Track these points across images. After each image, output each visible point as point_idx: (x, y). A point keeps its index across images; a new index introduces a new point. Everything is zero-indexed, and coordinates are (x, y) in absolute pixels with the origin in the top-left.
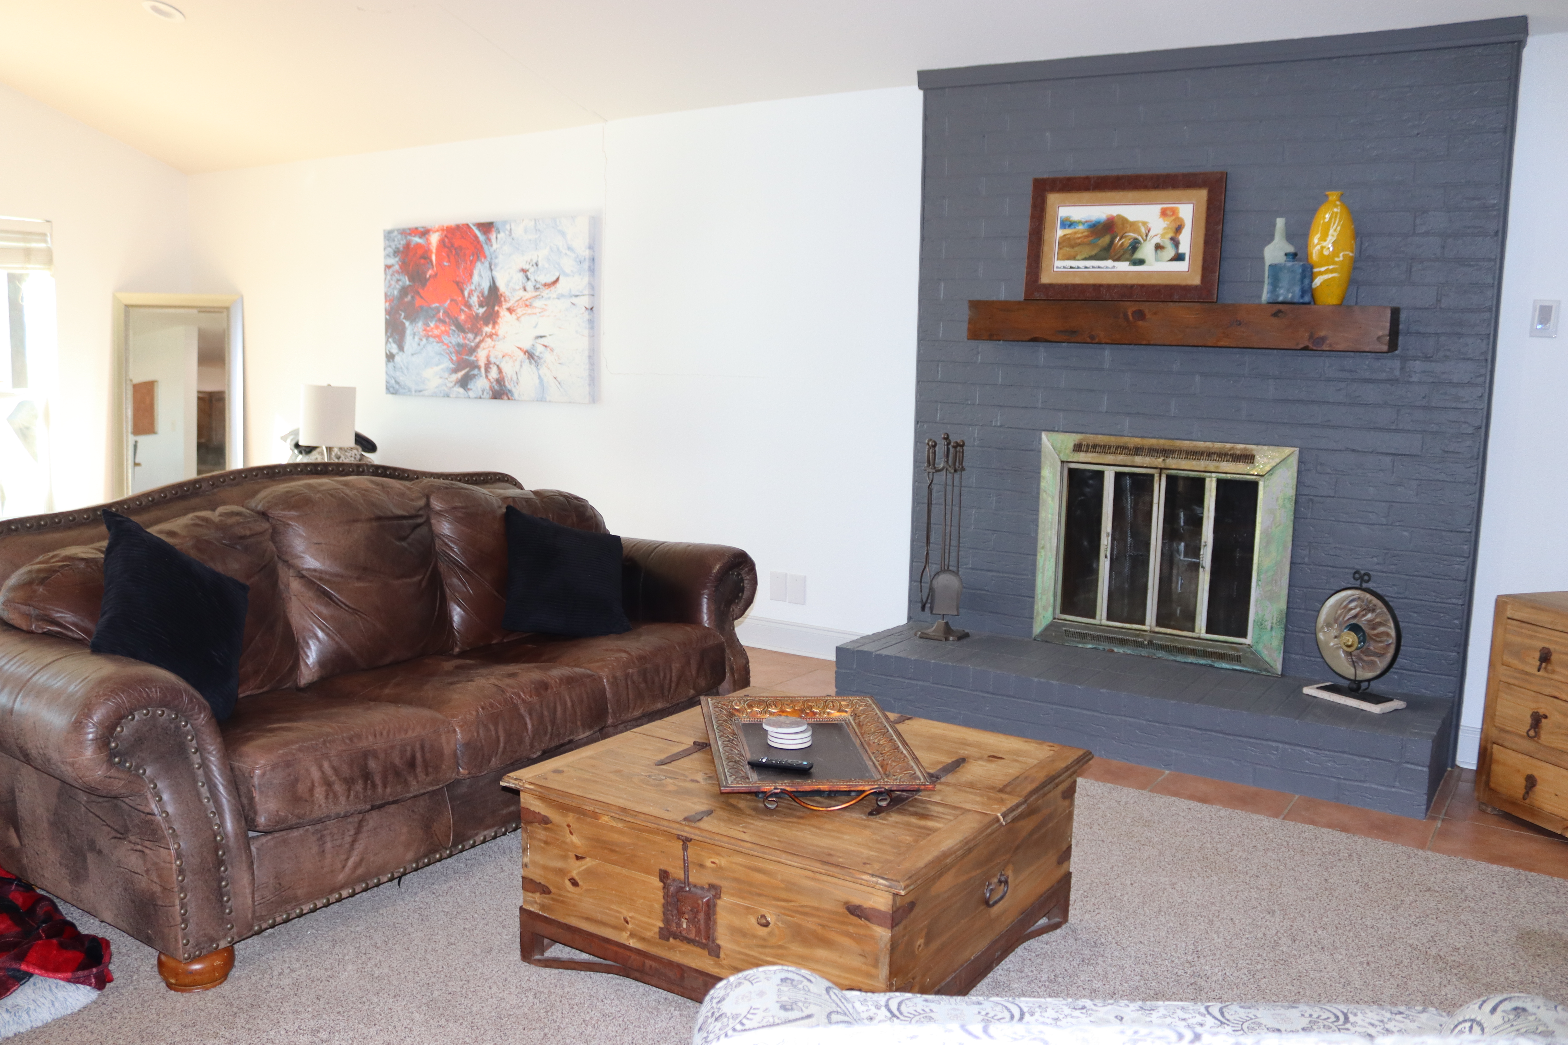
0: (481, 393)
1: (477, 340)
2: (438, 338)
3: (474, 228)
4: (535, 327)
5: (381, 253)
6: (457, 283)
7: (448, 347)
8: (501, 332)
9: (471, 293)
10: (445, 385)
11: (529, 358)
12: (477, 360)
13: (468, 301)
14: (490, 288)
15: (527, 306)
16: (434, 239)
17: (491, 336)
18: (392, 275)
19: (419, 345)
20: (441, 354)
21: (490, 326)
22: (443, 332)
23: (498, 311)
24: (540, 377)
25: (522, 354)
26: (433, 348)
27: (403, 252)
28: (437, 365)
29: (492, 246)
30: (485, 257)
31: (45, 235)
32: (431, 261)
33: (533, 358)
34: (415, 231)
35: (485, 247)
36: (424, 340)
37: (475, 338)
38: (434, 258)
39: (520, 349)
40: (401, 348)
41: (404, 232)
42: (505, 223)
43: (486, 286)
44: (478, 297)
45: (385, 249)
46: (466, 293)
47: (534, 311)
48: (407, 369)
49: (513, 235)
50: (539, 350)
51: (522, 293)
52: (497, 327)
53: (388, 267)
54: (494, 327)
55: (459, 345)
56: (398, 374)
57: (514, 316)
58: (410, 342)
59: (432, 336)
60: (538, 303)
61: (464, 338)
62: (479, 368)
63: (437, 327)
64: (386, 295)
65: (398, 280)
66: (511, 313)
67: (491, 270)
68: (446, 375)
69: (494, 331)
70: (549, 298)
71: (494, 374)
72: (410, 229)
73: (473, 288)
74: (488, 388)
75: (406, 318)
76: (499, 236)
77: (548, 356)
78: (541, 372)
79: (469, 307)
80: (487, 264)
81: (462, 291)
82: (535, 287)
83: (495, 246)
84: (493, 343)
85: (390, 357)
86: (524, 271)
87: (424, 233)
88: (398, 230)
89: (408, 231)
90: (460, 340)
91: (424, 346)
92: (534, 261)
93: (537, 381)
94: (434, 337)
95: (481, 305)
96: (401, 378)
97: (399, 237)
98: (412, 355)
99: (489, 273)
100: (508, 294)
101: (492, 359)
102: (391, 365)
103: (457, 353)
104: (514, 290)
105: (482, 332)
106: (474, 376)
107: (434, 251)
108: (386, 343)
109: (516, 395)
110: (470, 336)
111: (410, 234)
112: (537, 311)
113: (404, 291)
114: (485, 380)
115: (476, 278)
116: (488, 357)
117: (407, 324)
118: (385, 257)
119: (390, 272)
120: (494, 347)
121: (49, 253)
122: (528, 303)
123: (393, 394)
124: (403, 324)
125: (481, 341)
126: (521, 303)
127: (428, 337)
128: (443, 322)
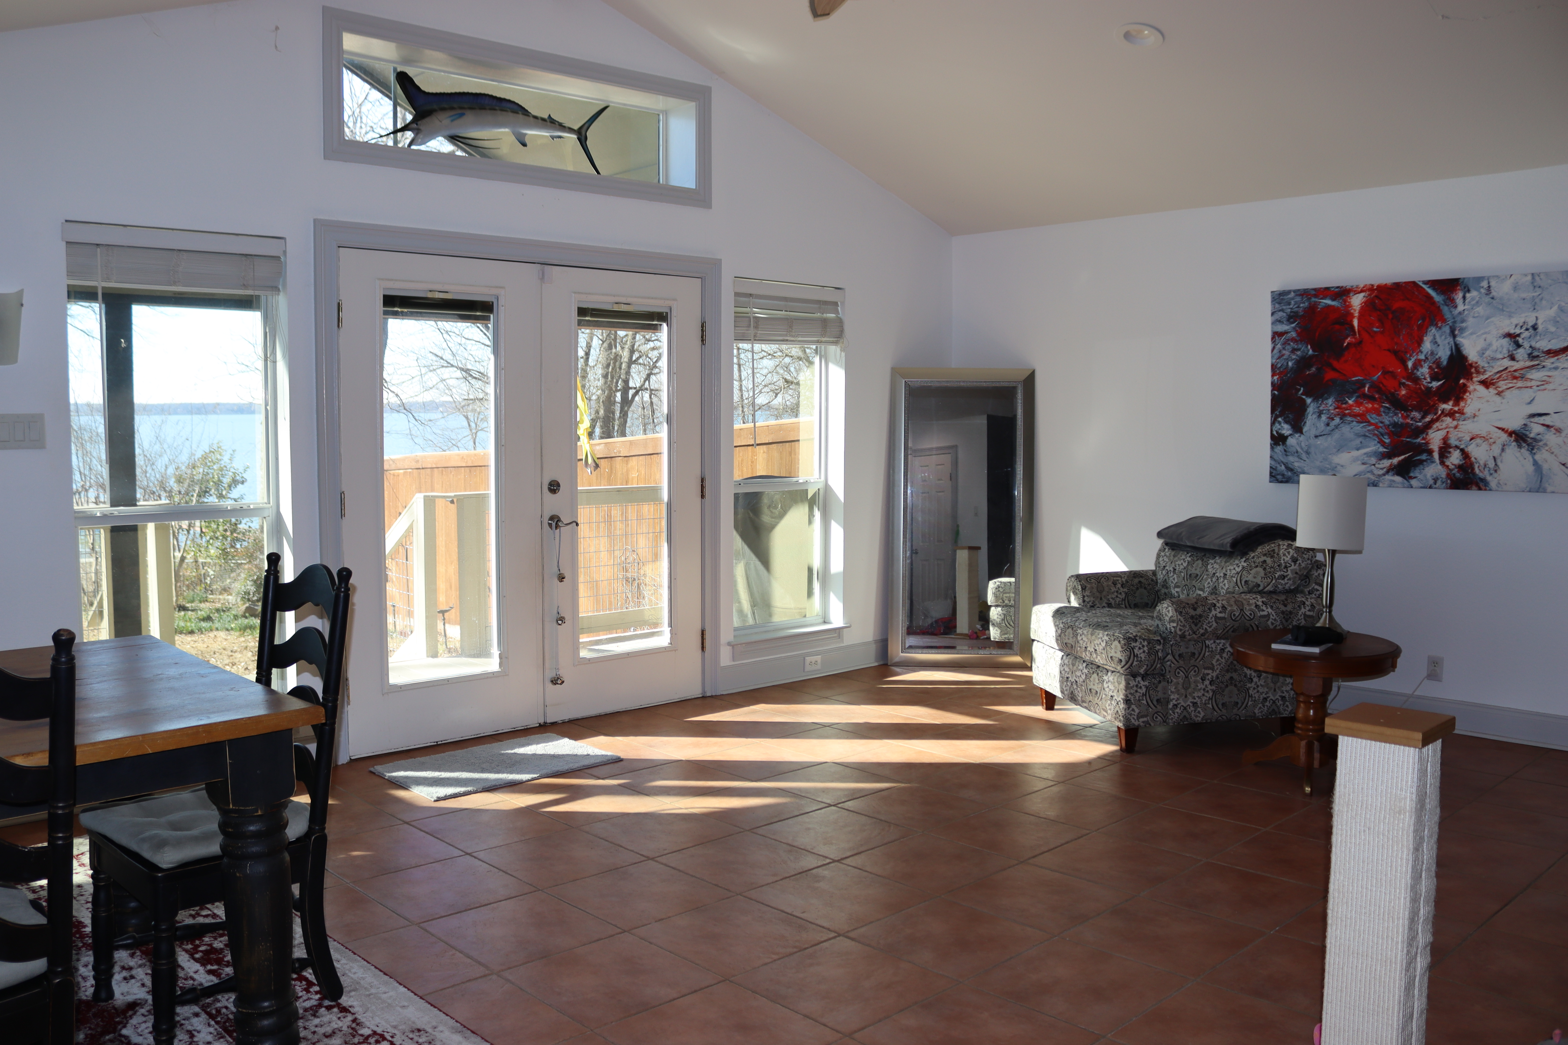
0: (1431, 482)
1: (1428, 419)
2: (1362, 418)
3: (1424, 286)
4: (1530, 403)
5: (1269, 319)
6: (1396, 353)
7: (1377, 427)
8: (1469, 410)
9: (1418, 364)
10: (1371, 472)
11: (1516, 440)
12: (1427, 443)
13: (1412, 373)
14: (1451, 357)
15: (1515, 378)
16: (1357, 301)
17: (1451, 414)
18: (1285, 343)
19: (1328, 425)
20: (1365, 436)
21: (1451, 403)
22: (1368, 411)
23: (1464, 385)
24: (1535, 463)
25: (1504, 437)
26: (1351, 430)
27: (1303, 316)
28: (1358, 449)
29: (1456, 307)
30: (1444, 321)
31: (836, 304)
32: (1353, 327)
33: (1525, 441)
34: (1325, 292)
35: (1445, 309)
36: (1337, 420)
37: (1423, 417)
38: (1356, 323)
39: (1503, 430)
40: (1298, 428)
41: (1304, 293)
42: (1479, 279)
43: (1444, 354)
44: (1430, 368)
45: (1273, 314)
46: (1410, 364)
47: (1529, 384)
48: (1308, 453)
49: (1494, 294)
50: (1536, 429)
51: (1507, 363)
52: (1462, 404)
53: (1276, 335)
54: (1456, 404)
55: (1395, 425)
56: (1291, 459)
57: (1492, 390)
58: (1312, 423)
59: (1350, 415)
60: (1535, 375)
61: (1404, 417)
62: (1430, 452)
63: (1358, 404)
64: (1273, 367)
65: (1294, 350)
66: (1487, 387)
67: (1454, 336)
68: (1373, 460)
69: (1456, 409)
70: (1556, 368)
71: (1455, 458)
72: (1315, 289)
73: (1422, 357)
74: (1444, 475)
75: (1307, 394)
76: (1468, 295)
77: (1551, 438)
78: (1537, 457)
79: (1416, 380)
80: (1447, 329)
81: (1404, 363)
82: (1529, 355)
83: (1461, 308)
84: (1455, 423)
85: (1278, 439)
86: (1512, 337)
87: (1342, 293)
88: (1295, 291)
89: (1313, 292)
90: (1398, 418)
91: (1337, 427)
92: (1531, 324)
93: (1531, 468)
94: (1355, 415)
95: (1434, 377)
96: (1296, 464)
97: (1298, 299)
98: (1316, 437)
99: (1451, 340)
100: (1482, 363)
101: (1453, 441)
102: (1279, 449)
103: (1391, 434)
104: (1494, 359)
105: (1437, 409)
106: (1421, 462)
107: (1356, 314)
108: (1273, 424)
109: (1493, 484)
110: (1416, 414)
111: (1316, 296)
112: (1533, 383)
113: (1304, 363)
114: (1440, 467)
115: (1427, 345)
116: (1445, 440)
117: (1309, 401)
118: (1273, 323)
119: (1280, 341)
120: (1456, 427)
121: (840, 322)
122: (1517, 374)
123: (1281, 482)
124: (1304, 401)
125: (1433, 422)
126: (1504, 374)
127: (1343, 416)
128: (1370, 398)
